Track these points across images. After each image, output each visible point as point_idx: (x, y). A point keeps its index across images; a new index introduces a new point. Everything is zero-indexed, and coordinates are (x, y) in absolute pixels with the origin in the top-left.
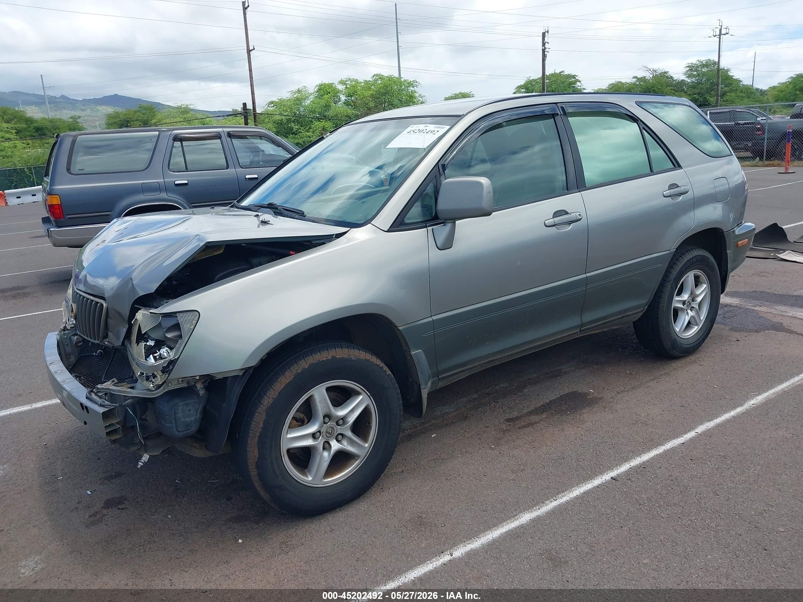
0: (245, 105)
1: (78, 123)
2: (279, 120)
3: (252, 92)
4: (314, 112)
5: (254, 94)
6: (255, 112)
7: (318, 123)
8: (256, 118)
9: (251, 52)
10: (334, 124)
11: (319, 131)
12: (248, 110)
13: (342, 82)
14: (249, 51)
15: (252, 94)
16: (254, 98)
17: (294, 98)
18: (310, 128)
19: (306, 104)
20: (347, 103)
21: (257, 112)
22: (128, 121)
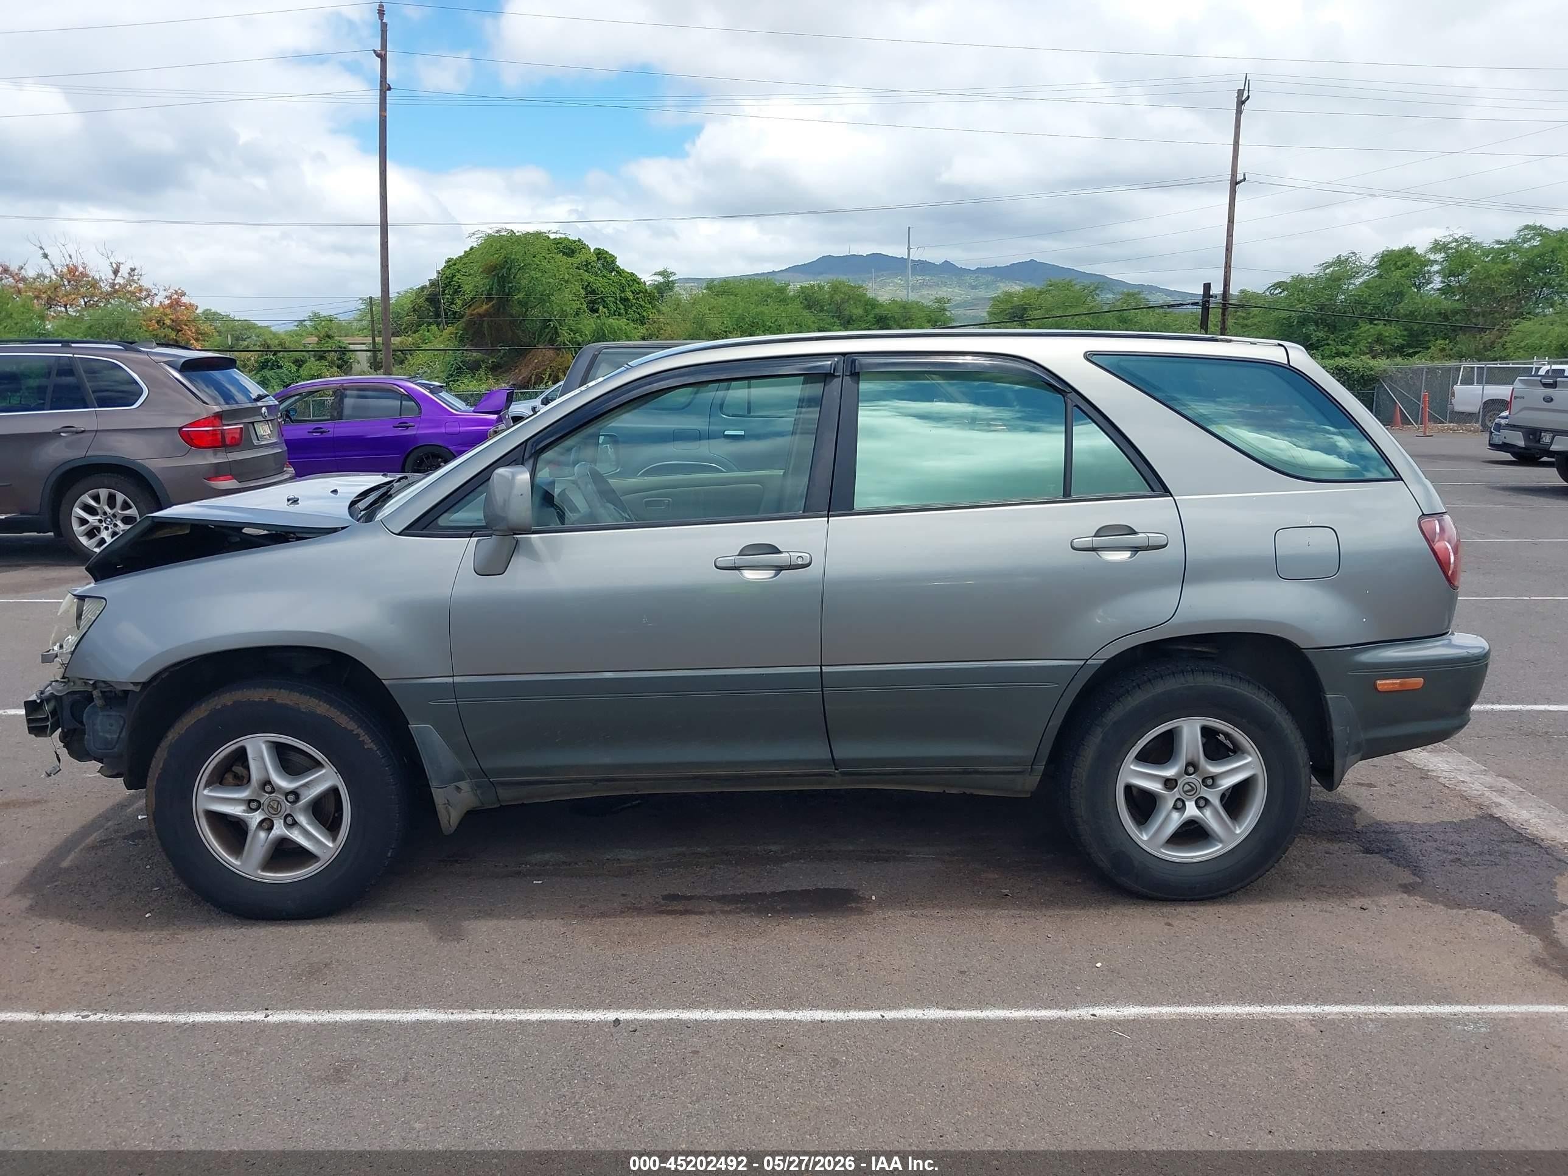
0: (1207, 287)
1: (944, 310)
2: (1284, 319)
3: (1226, 263)
4: (1363, 304)
5: (1230, 267)
6: (1226, 300)
7: (1367, 327)
8: (1226, 313)
9: (1237, 186)
10: (1406, 330)
11: (1368, 343)
12: (1212, 297)
13: (1437, 247)
14: (1235, 183)
15: (1225, 267)
16: (1228, 275)
17: (1326, 274)
18: (1350, 336)
19: (1351, 287)
20: (1446, 290)
21: (1230, 302)
22: (1025, 309)
